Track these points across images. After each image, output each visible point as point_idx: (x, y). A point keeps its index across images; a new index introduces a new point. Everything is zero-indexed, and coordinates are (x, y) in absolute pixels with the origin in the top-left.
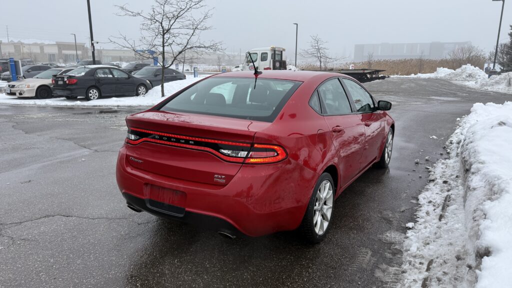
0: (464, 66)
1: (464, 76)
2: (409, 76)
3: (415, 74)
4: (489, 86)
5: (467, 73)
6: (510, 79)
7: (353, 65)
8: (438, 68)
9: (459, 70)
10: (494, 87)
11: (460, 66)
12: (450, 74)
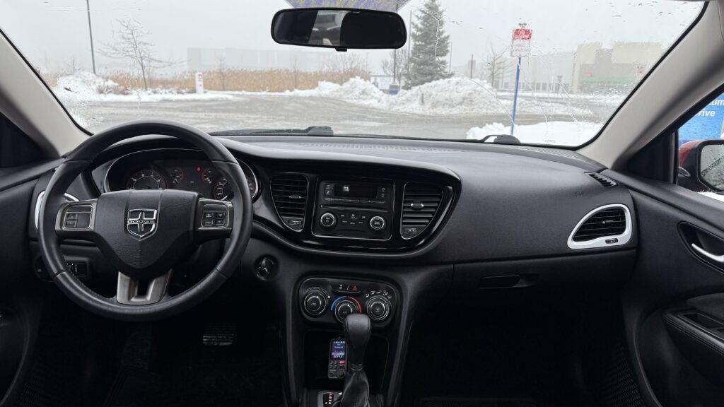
0: (352, 80)
1: (357, 93)
2: (283, 94)
3: (291, 90)
4: (400, 105)
5: (360, 89)
6: (423, 95)
7: (201, 73)
8: (319, 82)
9: (346, 85)
10: (406, 106)
11: (347, 80)
12: (337, 91)
